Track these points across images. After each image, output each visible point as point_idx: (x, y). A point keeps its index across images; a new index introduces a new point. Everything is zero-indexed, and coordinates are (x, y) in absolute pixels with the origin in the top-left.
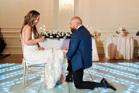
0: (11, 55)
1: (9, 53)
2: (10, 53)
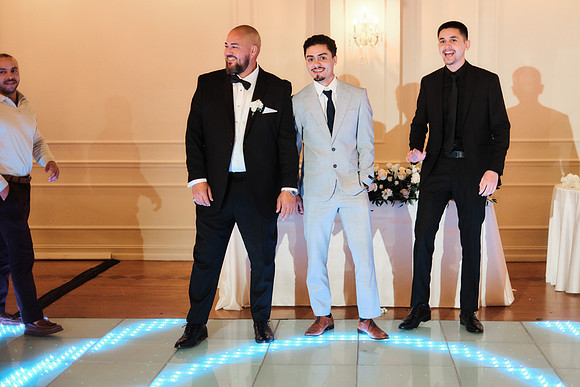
0: (118, 261)
1: (114, 254)
2: (118, 256)
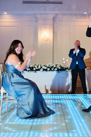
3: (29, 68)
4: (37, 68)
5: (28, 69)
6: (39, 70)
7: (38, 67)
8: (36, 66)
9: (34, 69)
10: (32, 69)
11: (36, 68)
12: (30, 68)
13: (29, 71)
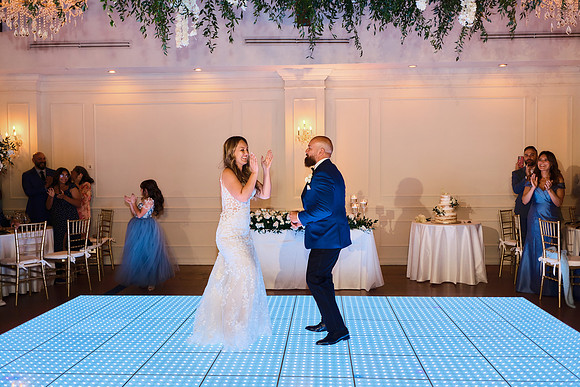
3: (261, 222)
4: (282, 223)
5: (258, 225)
6: (287, 227)
7: (285, 220)
8: (279, 218)
9: (276, 224)
10: (269, 225)
11: (279, 222)
12: (264, 221)
13: (261, 229)
